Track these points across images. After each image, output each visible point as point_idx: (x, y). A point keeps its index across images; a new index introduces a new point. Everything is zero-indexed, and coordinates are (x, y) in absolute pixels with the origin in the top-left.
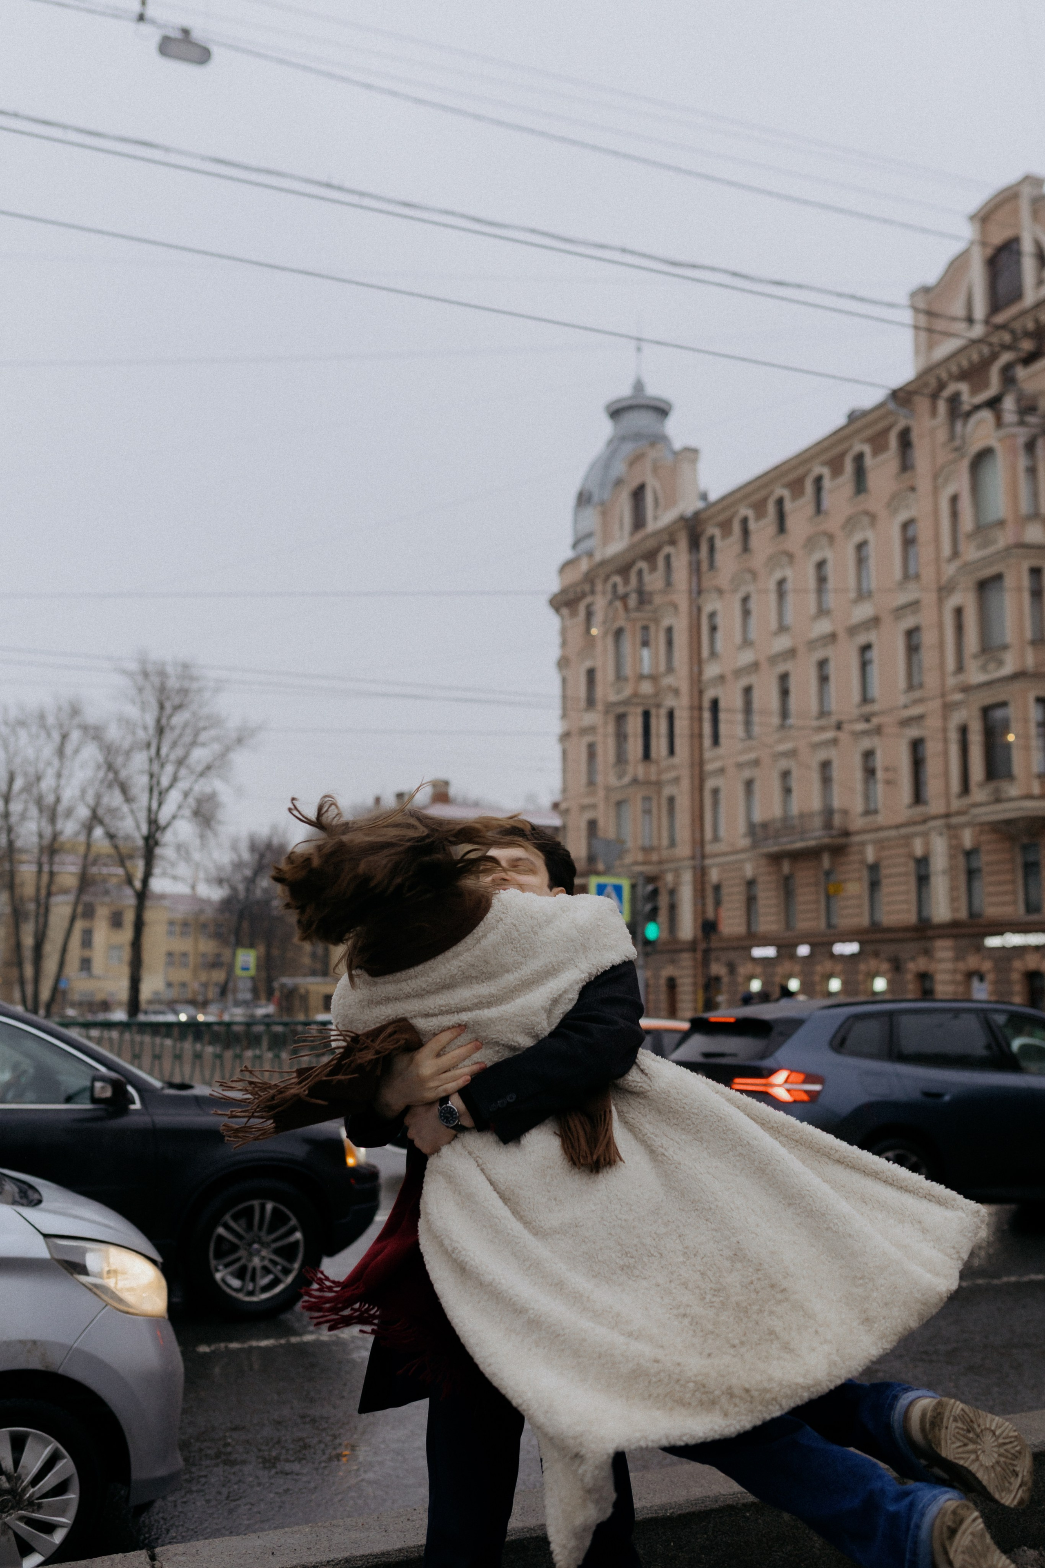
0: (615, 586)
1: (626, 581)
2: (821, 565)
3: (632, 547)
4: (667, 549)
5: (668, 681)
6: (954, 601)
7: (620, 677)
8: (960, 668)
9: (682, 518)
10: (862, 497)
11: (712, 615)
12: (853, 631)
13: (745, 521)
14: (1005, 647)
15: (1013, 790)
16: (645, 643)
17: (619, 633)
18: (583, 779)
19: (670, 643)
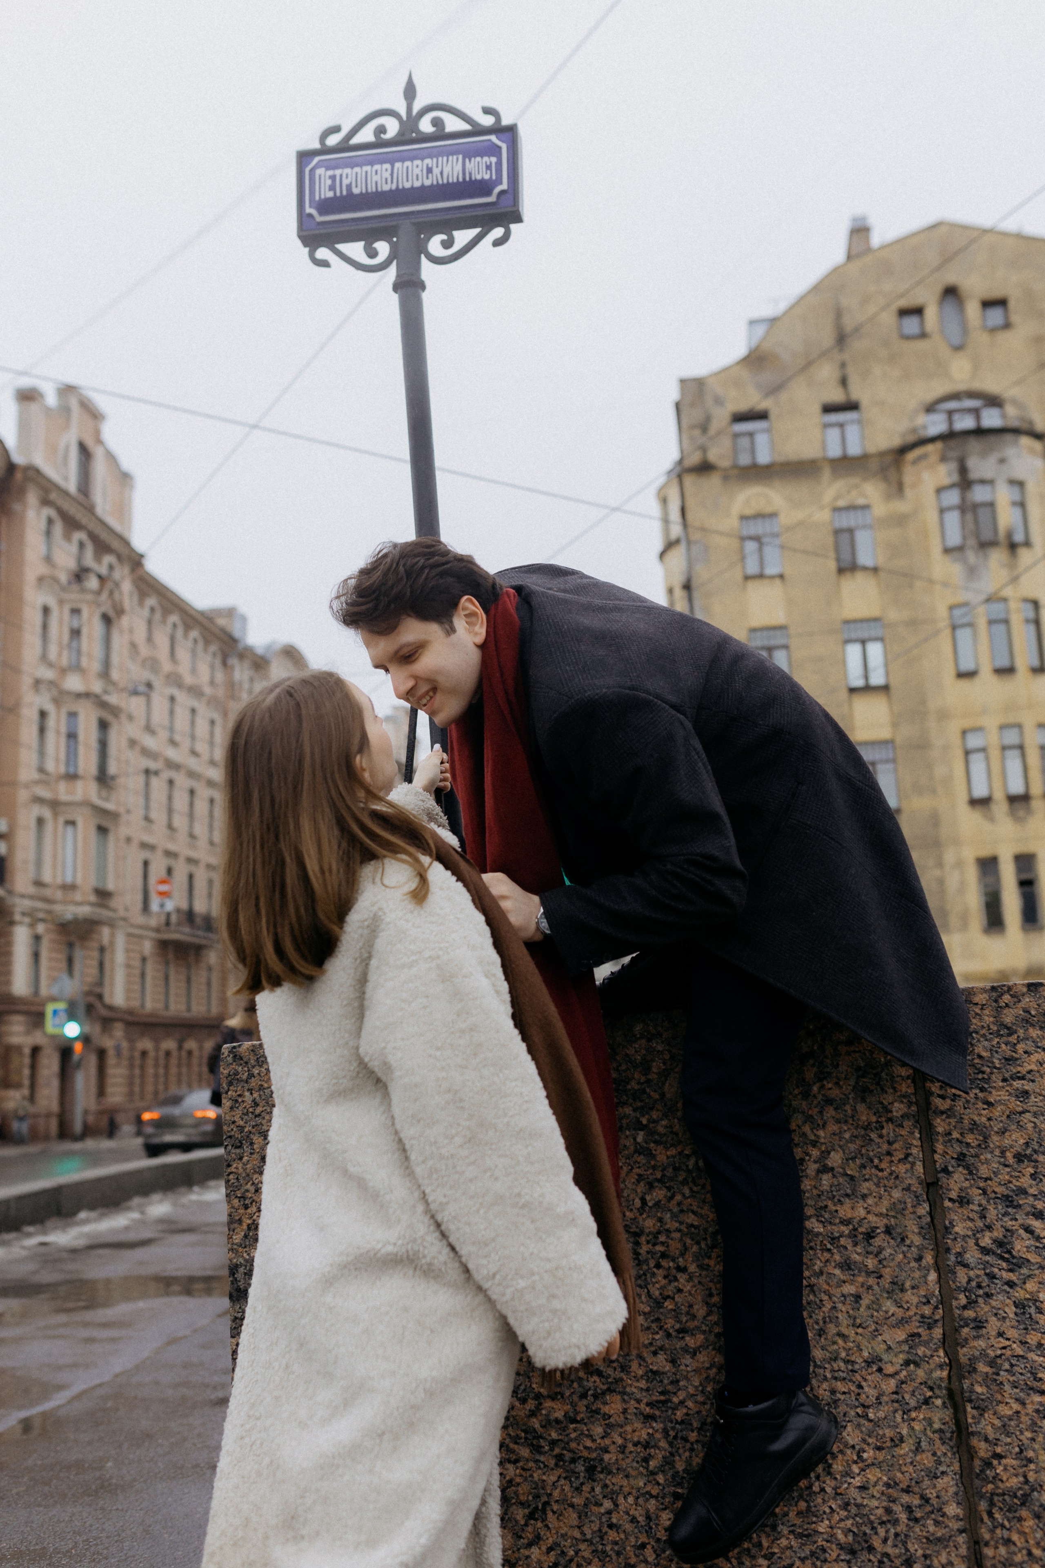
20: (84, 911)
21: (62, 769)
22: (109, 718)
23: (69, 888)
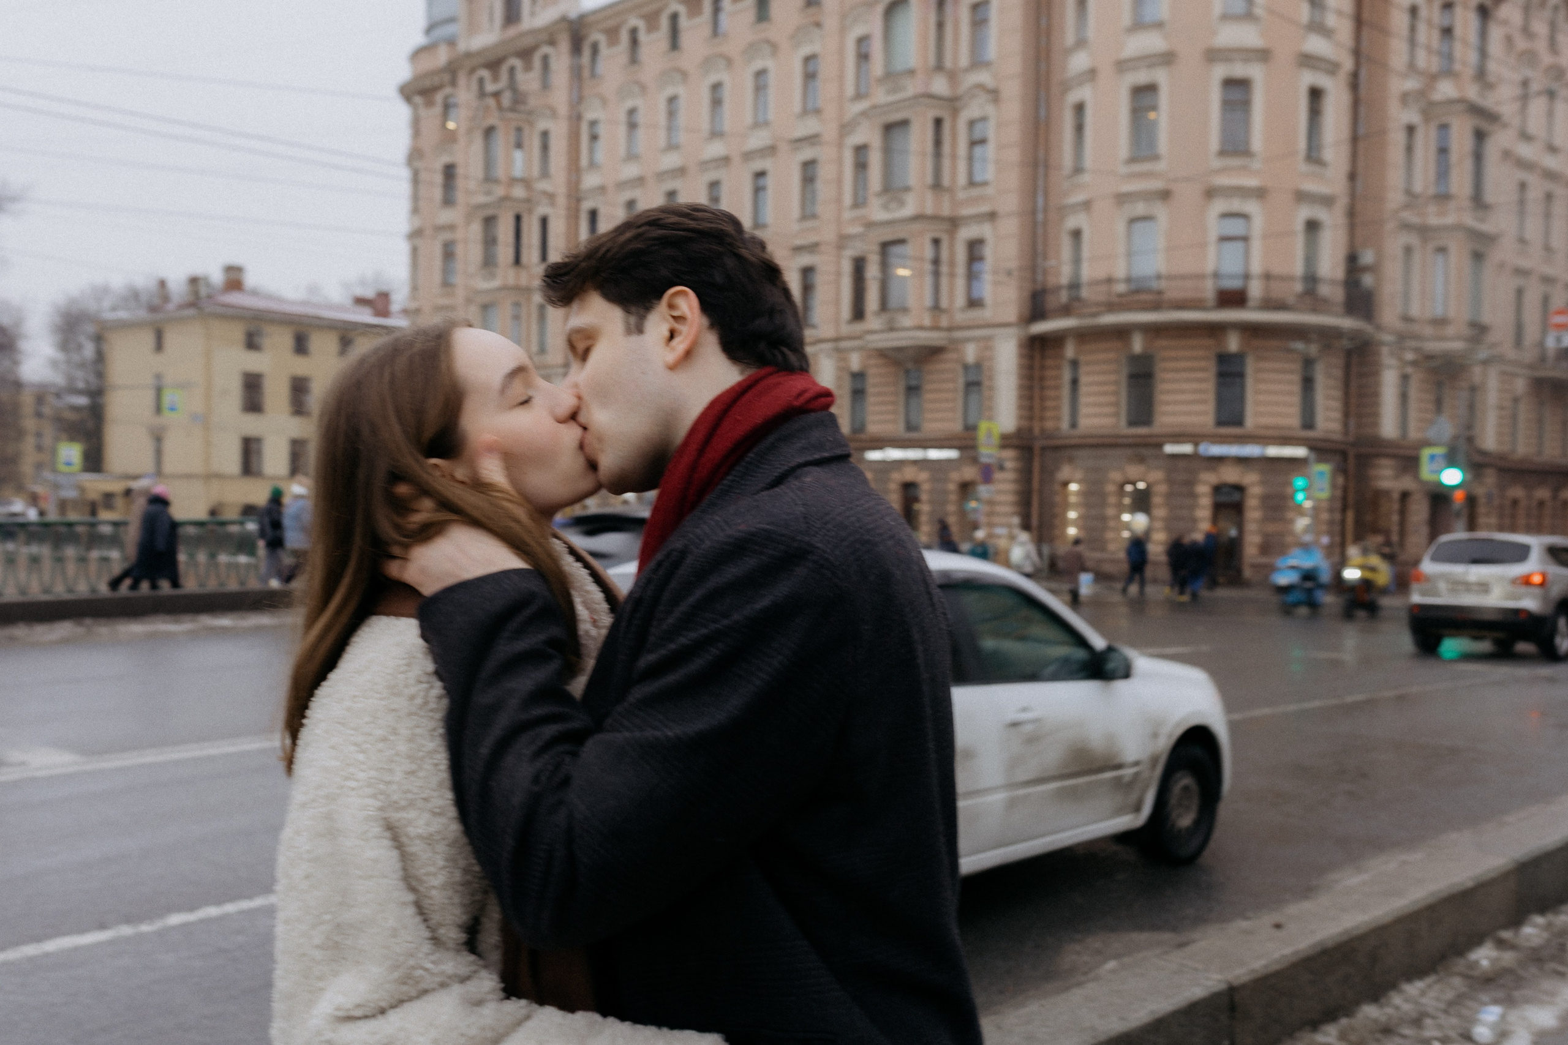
0: (481, 81)
1: (496, 78)
2: (716, 87)
3: (503, 43)
4: (546, 49)
5: (543, 185)
6: (857, 138)
7: (489, 178)
8: (859, 203)
9: (564, 19)
10: (764, 25)
11: (593, 123)
12: (748, 156)
13: (634, 32)
14: (907, 189)
15: (907, 321)
16: (519, 145)
17: (489, 132)
18: (437, 277)
19: (545, 148)
20: (1457, 346)
21: (1432, 191)
22: (1484, 125)
23: (1440, 322)
